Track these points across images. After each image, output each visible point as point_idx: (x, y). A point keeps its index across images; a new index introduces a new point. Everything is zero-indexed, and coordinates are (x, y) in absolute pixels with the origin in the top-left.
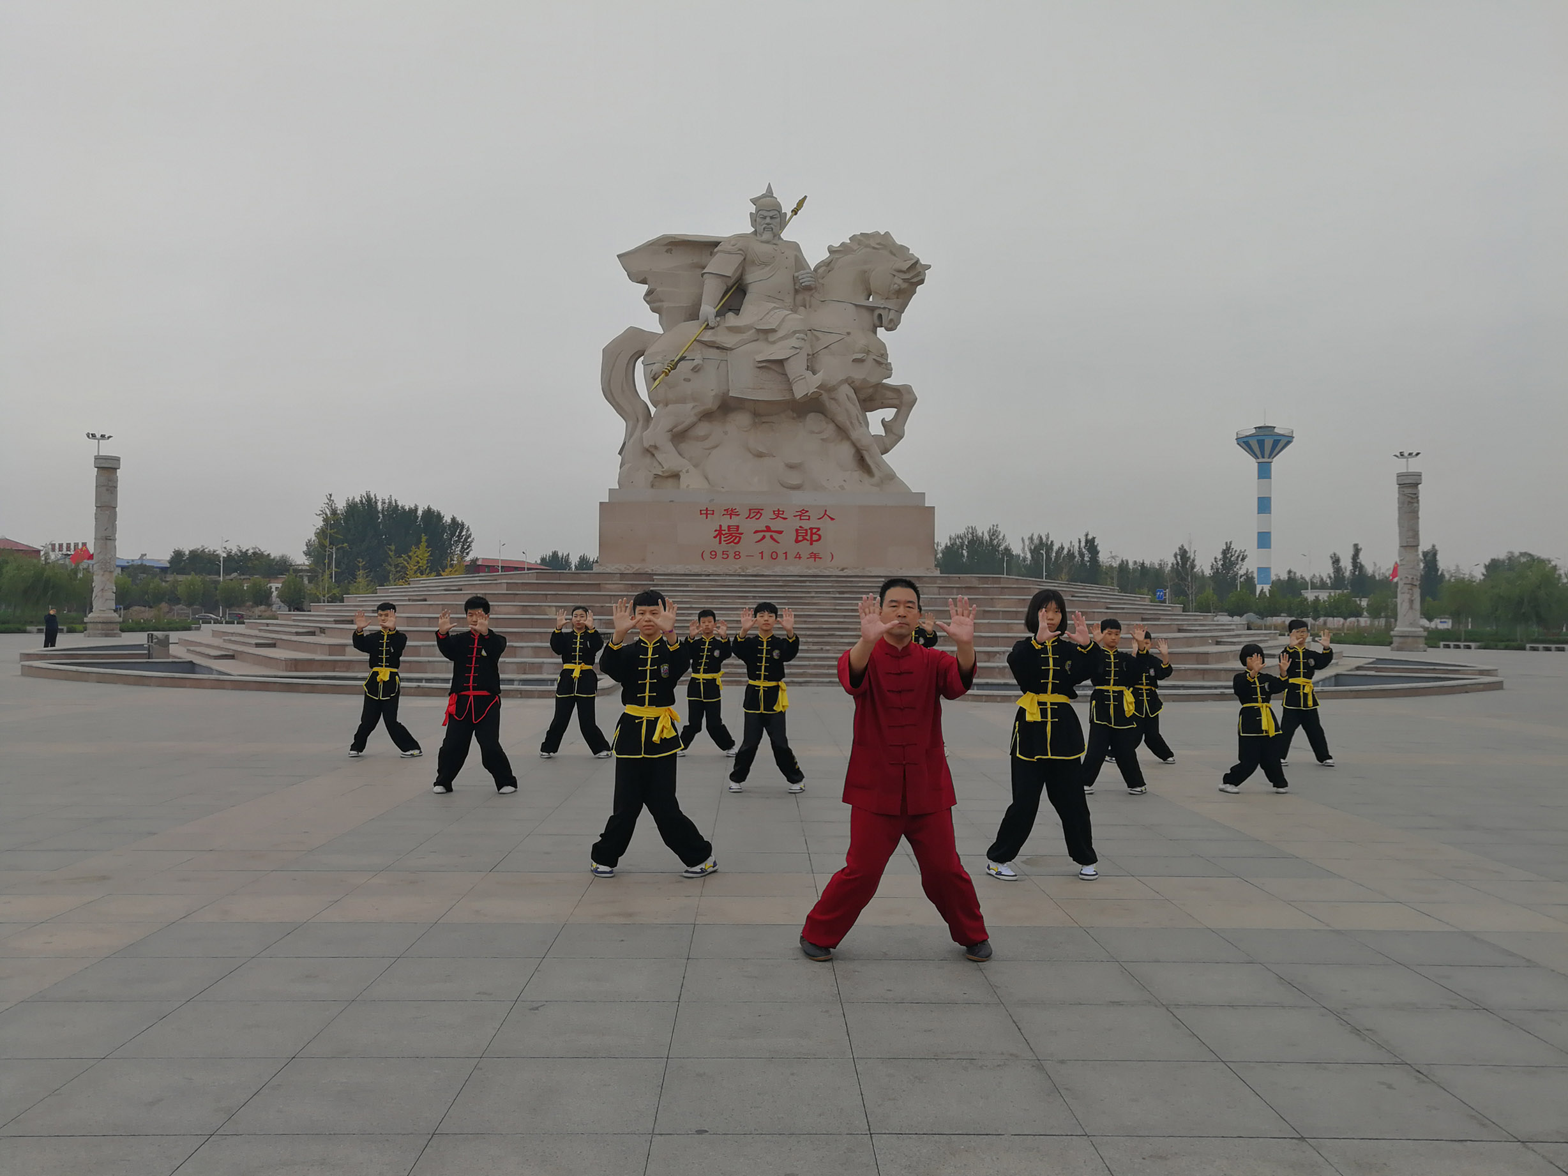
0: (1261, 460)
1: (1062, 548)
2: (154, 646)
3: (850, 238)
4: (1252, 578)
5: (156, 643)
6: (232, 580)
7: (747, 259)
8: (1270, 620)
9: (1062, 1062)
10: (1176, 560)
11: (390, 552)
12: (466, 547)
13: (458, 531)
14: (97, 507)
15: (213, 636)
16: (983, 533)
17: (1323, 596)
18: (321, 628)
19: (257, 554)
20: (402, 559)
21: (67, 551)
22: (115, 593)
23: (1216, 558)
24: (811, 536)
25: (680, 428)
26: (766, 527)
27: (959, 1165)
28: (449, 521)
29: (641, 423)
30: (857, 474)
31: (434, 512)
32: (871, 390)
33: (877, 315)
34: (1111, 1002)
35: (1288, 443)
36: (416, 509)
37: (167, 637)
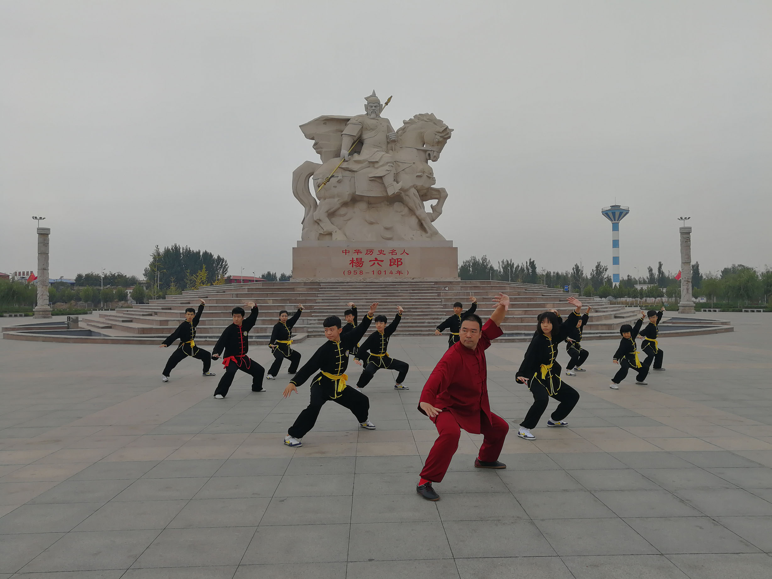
0: (614, 222)
1: (518, 266)
2: (71, 322)
3: (414, 117)
4: (611, 279)
5: (71, 321)
6: (107, 289)
7: (363, 127)
8: (619, 300)
9: (543, 520)
10: (574, 271)
11: (187, 274)
12: (225, 270)
13: (221, 262)
14: (38, 253)
15: (100, 317)
16: (479, 260)
17: (645, 287)
18: (155, 312)
19: (120, 275)
20: (193, 277)
21: (23, 275)
22: (48, 296)
23: (593, 270)
24: (397, 262)
25: (332, 210)
26: (375, 258)
27: (498, 573)
28: (216, 258)
29: (312, 208)
30: (419, 232)
31: (208, 253)
32: (425, 191)
33: (428, 153)
34: (563, 490)
35: (627, 213)
36: (199, 252)
37: (77, 318)
